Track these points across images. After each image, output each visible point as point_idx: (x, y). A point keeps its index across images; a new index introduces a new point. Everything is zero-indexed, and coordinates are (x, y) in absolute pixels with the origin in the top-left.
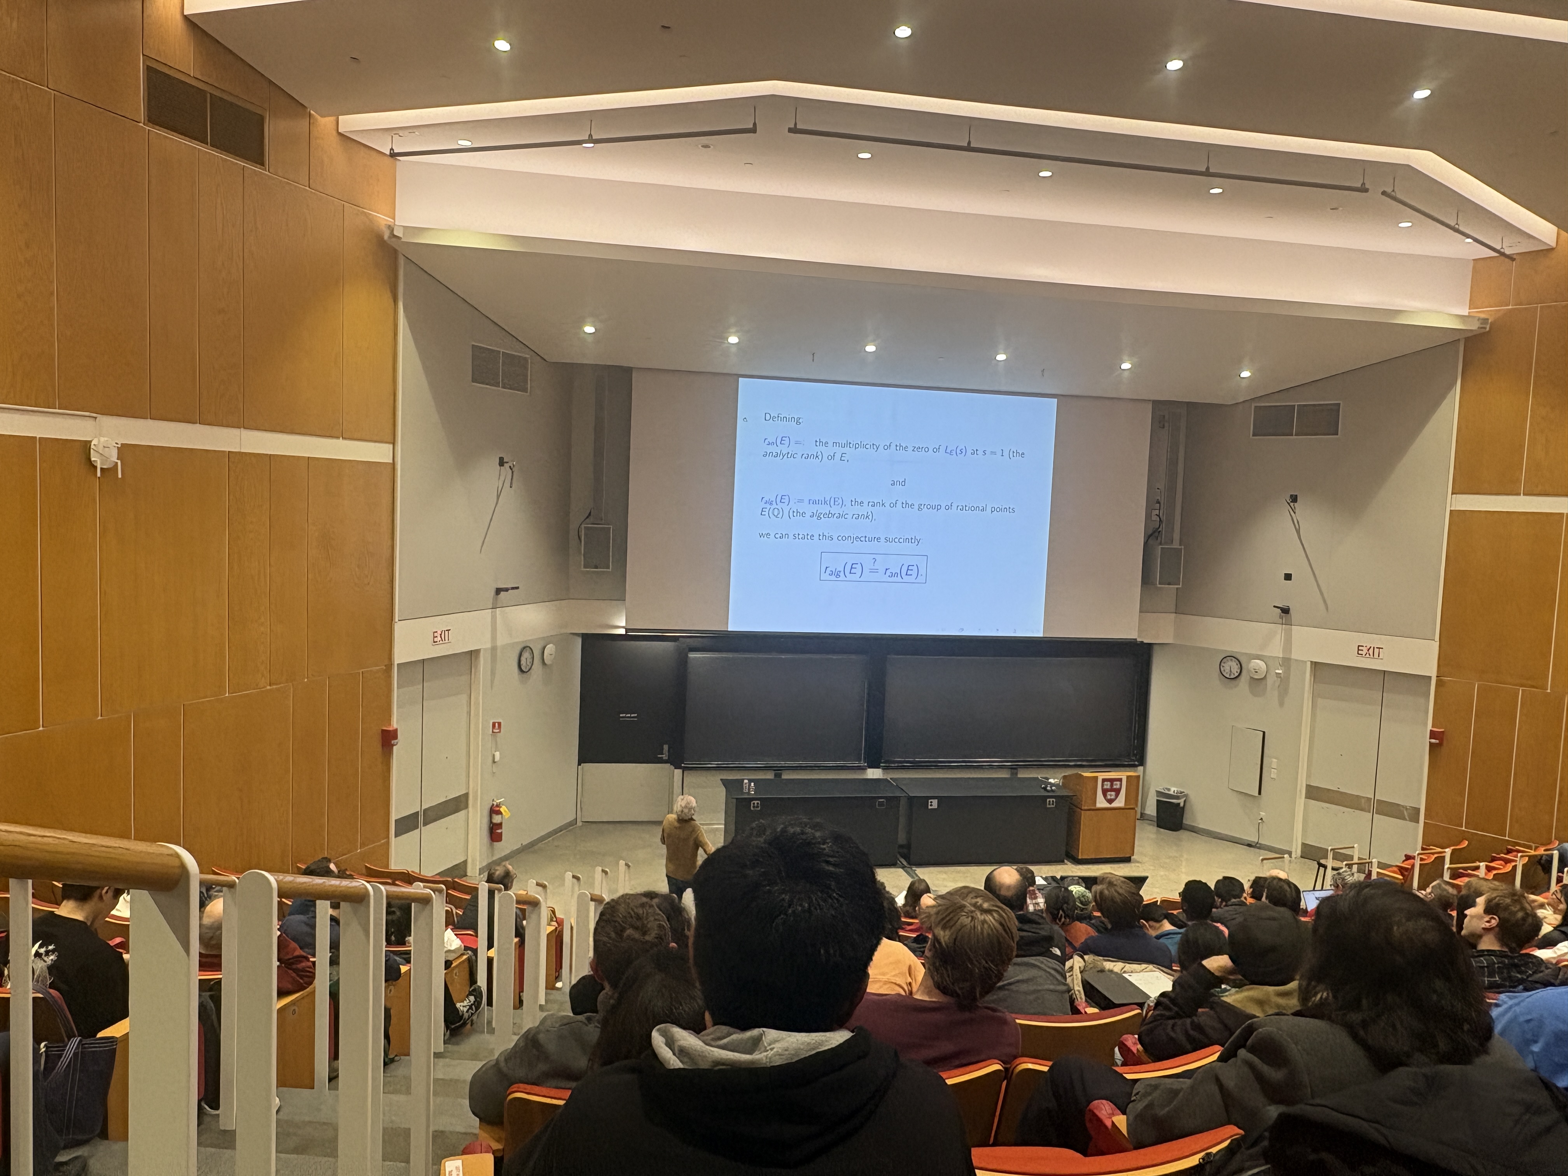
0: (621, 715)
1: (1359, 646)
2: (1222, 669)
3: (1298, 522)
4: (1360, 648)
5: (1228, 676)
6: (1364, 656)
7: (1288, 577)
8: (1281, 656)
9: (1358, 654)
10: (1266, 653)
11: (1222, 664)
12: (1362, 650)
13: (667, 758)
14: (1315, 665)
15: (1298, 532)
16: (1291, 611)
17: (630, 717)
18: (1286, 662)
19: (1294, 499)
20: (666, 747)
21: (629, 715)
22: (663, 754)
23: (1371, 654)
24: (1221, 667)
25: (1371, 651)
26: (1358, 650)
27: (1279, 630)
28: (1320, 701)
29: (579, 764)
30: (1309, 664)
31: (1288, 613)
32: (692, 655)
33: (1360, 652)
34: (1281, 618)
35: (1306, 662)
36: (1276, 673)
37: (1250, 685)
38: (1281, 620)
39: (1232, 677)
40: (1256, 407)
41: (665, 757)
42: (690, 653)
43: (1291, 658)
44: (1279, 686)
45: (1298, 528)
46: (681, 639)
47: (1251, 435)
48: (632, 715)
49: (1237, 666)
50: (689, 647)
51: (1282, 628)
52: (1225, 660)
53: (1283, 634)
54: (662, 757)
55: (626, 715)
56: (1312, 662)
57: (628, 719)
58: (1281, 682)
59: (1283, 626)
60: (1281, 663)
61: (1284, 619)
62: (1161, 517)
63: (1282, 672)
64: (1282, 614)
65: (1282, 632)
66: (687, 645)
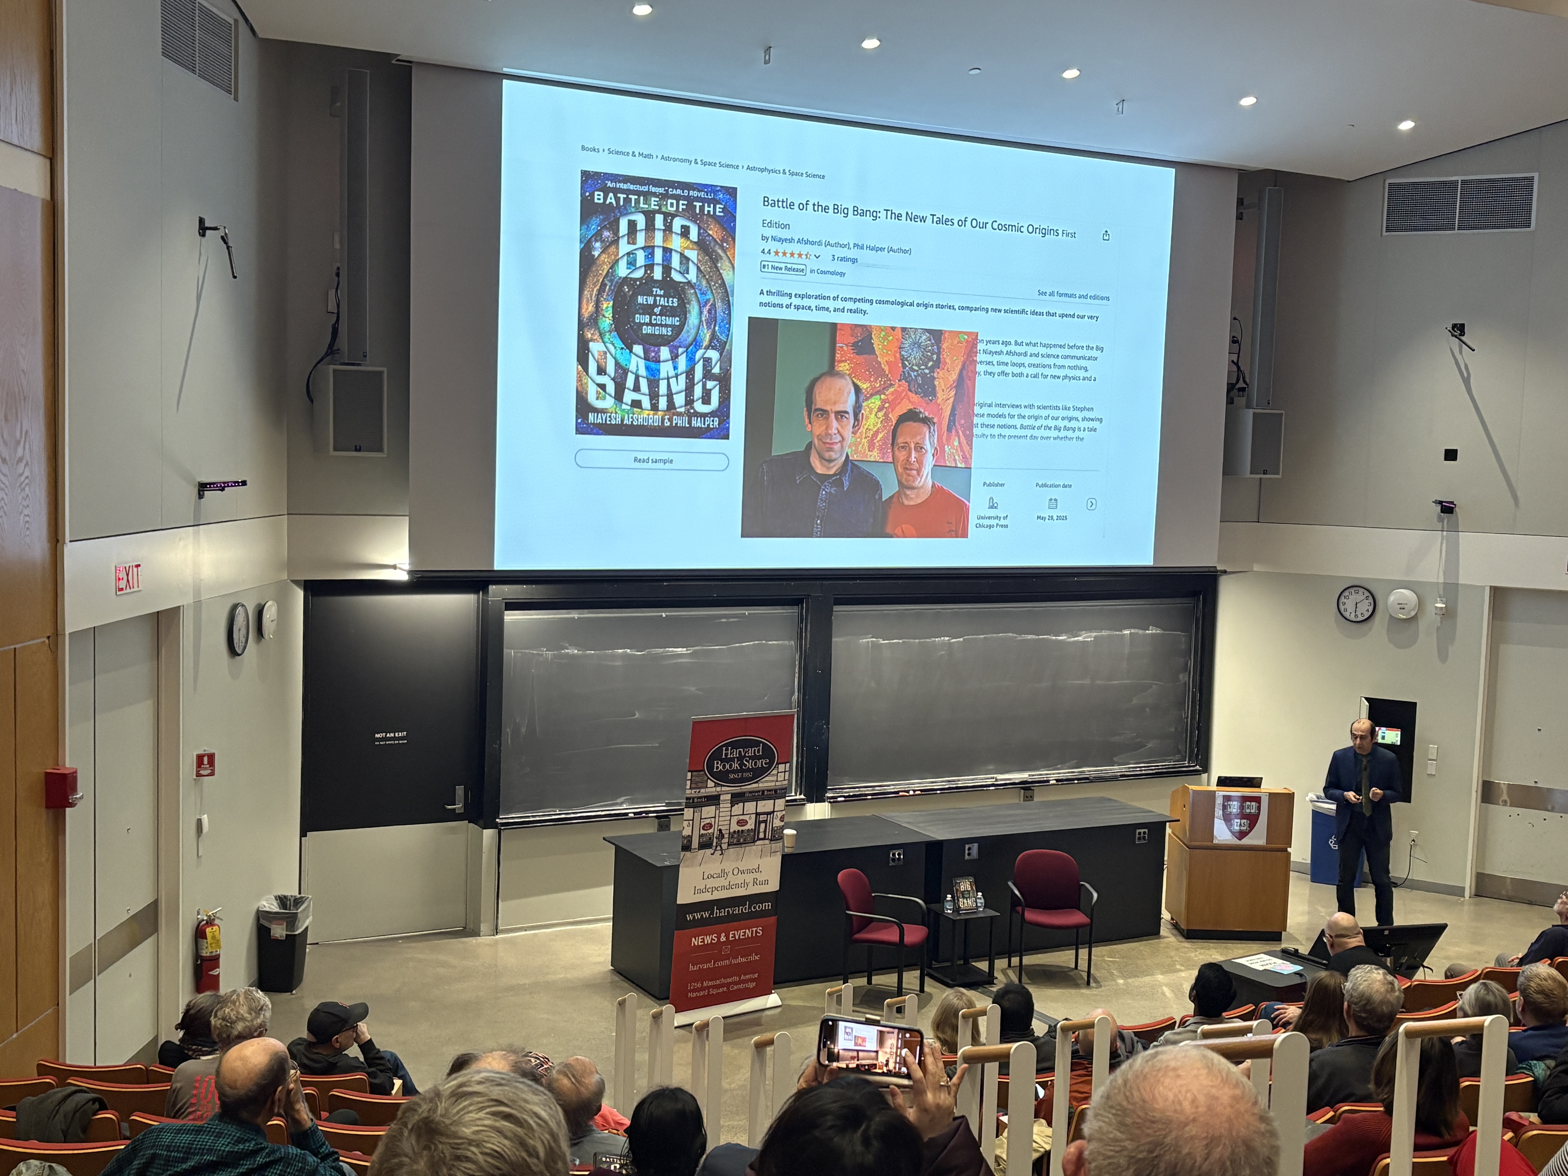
0: (377, 736)
2: (1342, 608)
3: (1466, 369)
5: (1352, 618)
7: (1451, 455)
8: (1441, 580)
10: (1414, 578)
11: (1342, 599)
13: (462, 811)
14: (1496, 591)
15: (1467, 381)
16: (1457, 509)
17: (394, 738)
18: (1450, 590)
19: (1459, 330)
20: (460, 790)
21: (392, 735)
22: (455, 805)
24: (1341, 605)
27: (1436, 540)
29: (303, 834)
30: (1487, 591)
31: (1452, 513)
32: (510, 617)
34: (1440, 520)
35: (1483, 587)
36: (1436, 607)
37: (1388, 631)
38: (1441, 524)
39: (1360, 618)
40: (1391, 184)
41: (459, 807)
42: (506, 612)
43: (1457, 584)
44: (1438, 629)
45: (1465, 374)
46: (492, 588)
47: (1384, 229)
48: (396, 734)
49: (1368, 601)
50: (506, 603)
51: (1443, 536)
52: (1346, 593)
53: (1444, 545)
54: (454, 809)
55: (386, 735)
56: (1491, 587)
57: (390, 742)
58: (1441, 622)
59: (1445, 533)
60: (1441, 592)
61: (1446, 521)
62: (1240, 364)
63: (1444, 606)
64: (1442, 514)
65: (1442, 543)
66: (503, 599)
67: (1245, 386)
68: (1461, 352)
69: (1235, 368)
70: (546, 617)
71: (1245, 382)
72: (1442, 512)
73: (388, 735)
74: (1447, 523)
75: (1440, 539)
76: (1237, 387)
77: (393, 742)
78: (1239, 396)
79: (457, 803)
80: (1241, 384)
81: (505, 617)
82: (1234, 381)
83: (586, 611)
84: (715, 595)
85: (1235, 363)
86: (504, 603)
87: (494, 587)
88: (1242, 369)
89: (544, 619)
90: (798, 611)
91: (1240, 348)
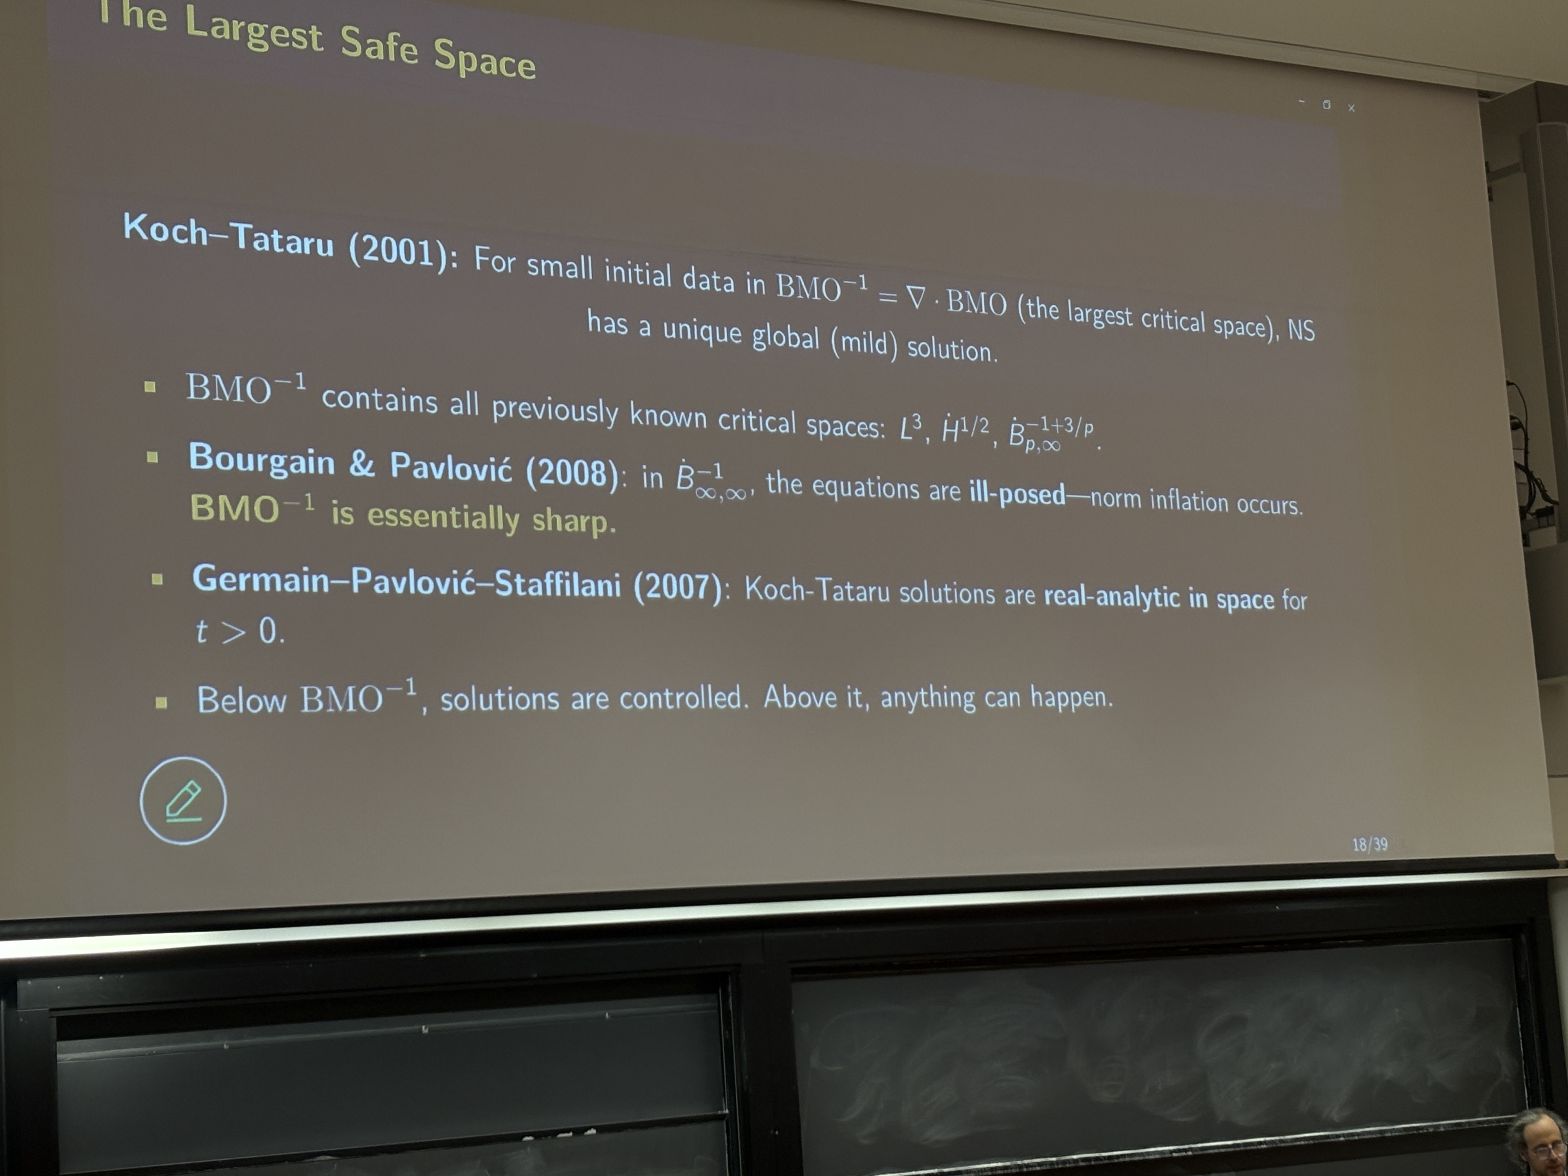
32: (72, 1055)
42: (61, 1044)
46: (25, 986)
50: (59, 1019)
62: (1530, 469)
66: (51, 1010)
67: (1550, 505)
69: (1524, 478)
70: (155, 1049)
71: (1546, 498)
76: (1533, 510)
78: (1540, 527)
80: (1540, 504)
81: (59, 1056)
82: (1525, 503)
83: (247, 1030)
84: (535, 976)
85: (1522, 467)
86: (55, 1020)
87: (29, 983)
88: (1536, 476)
89: (151, 1054)
90: (717, 1005)
91: (1526, 439)
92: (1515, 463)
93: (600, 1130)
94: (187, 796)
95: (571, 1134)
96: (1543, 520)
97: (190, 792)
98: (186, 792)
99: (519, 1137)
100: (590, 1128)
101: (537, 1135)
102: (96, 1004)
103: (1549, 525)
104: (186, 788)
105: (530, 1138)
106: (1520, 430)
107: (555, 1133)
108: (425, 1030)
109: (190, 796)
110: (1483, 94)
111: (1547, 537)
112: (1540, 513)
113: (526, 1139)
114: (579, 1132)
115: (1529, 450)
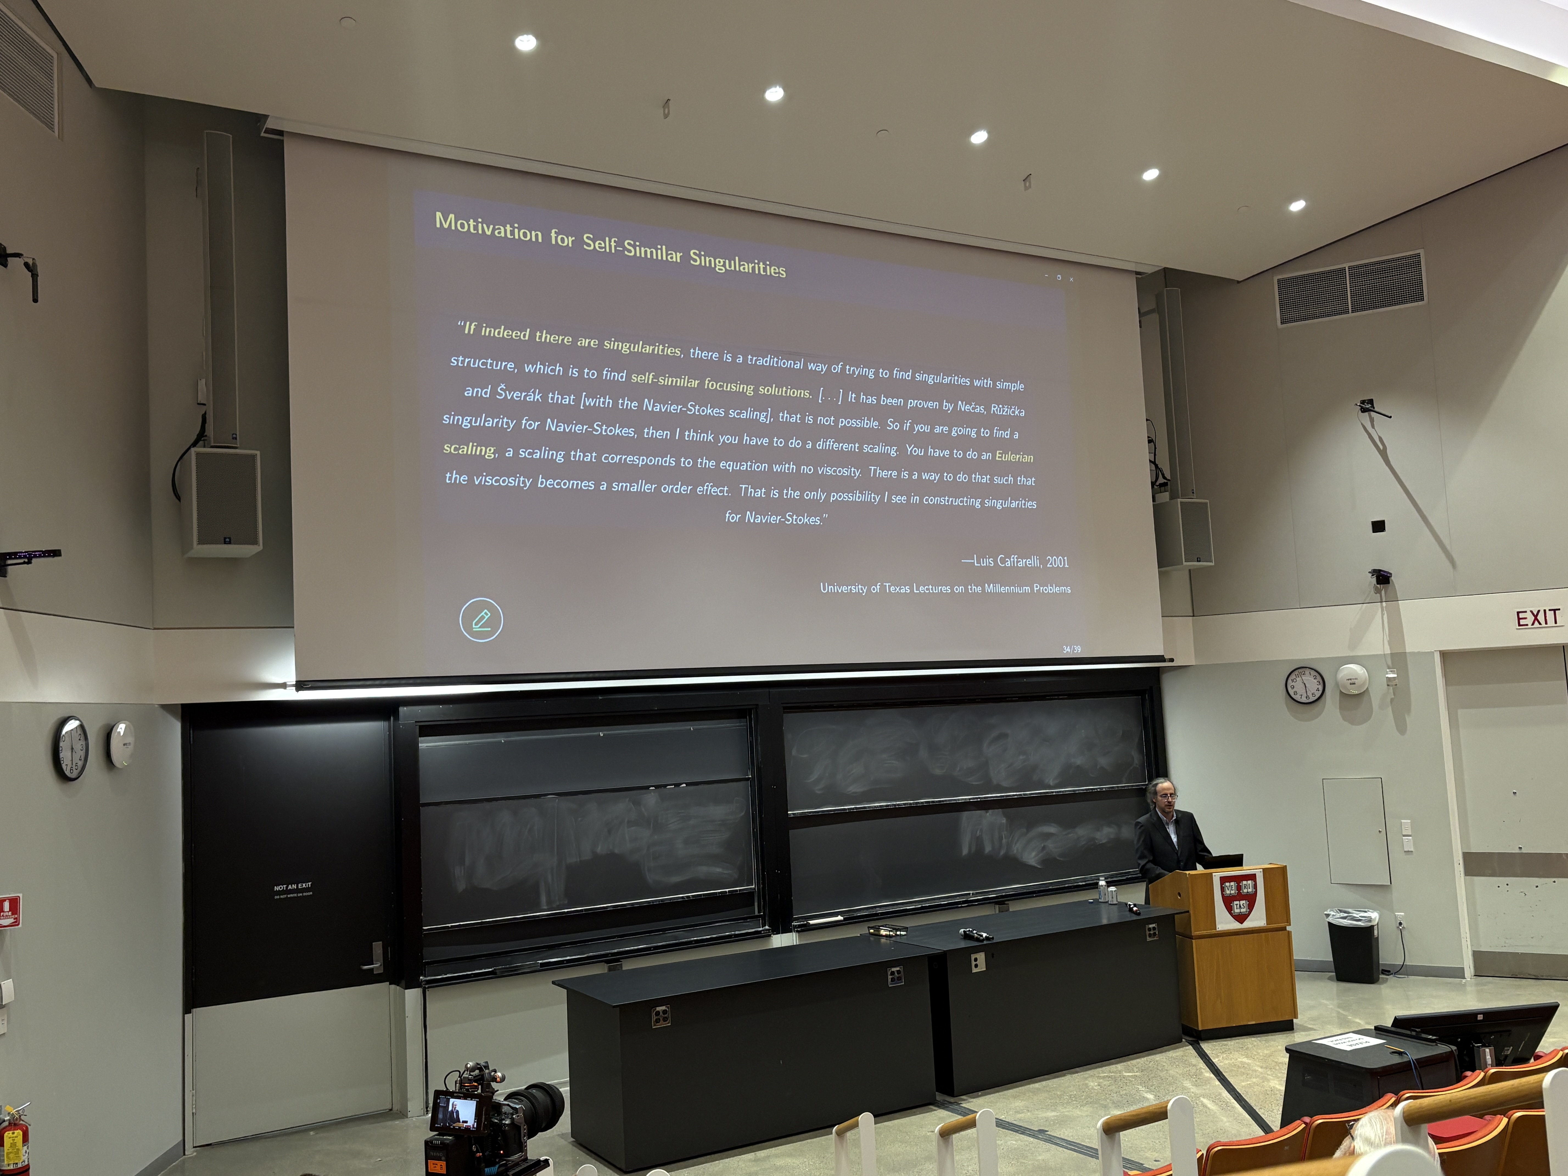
0: (277, 888)
1: (1518, 613)
2: (1291, 691)
3: (1380, 439)
4: (1521, 615)
5: (1303, 700)
6: (1530, 626)
7: (1379, 527)
8: (1388, 651)
9: (1519, 625)
10: (1360, 652)
11: (1290, 683)
12: (1525, 618)
13: (382, 971)
14: (1448, 655)
15: (1383, 453)
16: (1392, 578)
17: (297, 891)
18: (1399, 659)
19: (1368, 406)
20: (378, 948)
21: (294, 886)
22: (373, 964)
23: (1542, 621)
24: (1289, 688)
25: (1541, 617)
26: (1519, 619)
27: (1377, 611)
28: (1460, 712)
29: (187, 1010)
30: (1437, 658)
31: (1389, 583)
32: (426, 744)
33: (1522, 622)
34: (1378, 591)
35: (1433, 653)
36: (1386, 679)
37: (1342, 708)
38: (1378, 595)
39: (1310, 700)
40: (1279, 281)
41: (377, 966)
42: (420, 739)
43: (1406, 652)
44: (1392, 700)
45: (1381, 447)
46: (403, 710)
47: (1279, 322)
48: (300, 885)
49: (1315, 681)
50: (420, 726)
51: (1382, 607)
52: (1293, 676)
53: (1385, 616)
54: (372, 969)
55: (287, 887)
56: (1440, 651)
57: (292, 895)
58: (1394, 694)
59: (1384, 604)
60: (1390, 663)
61: (1383, 592)
62: (1157, 463)
63: (1395, 676)
64: (1379, 586)
65: (1383, 615)
66: (416, 722)
67: (1166, 481)
68: (1373, 427)
69: (1153, 466)
70: (467, 742)
71: (1164, 477)
72: (1378, 584)
73: (290, 887)
74: (1385, 593)
75: (1380, 610)
76: (1157, 484)
77: (296, 895)
78: (1161, 492)
79: (374, 963)
80: (1161, 480)
81: (420, 745)
82: (1154, 480)
83: (514, 733)
84: (656, 709)
85: (1153, 462)
86: (418, 726)
87: (405, 708)
88: (1159, 466)
89: (466, 744)
90: (746, 724)
91: (1155, 448)
92: (1150, 460)
93: (687, 784)
94: (483, 617)
95: (673, 786)
96: (1163, 488)
97: (485, 615)
98: (483, 616)
99: (648, 788)
100: (683, 784)
101: (657, 787)
102: (438, 719)
103: (1165, 491)
104: (483, 614)
105: (654, 788)
106: (1152, 443)
107: (665, 786)
108: (602, 735)
109: (485, 617)
110: (1137, 273)
111: (1165, 497)
112: (1161, 485)
113: (651, 788)
114: (677, 785)
115: (1156, 454)
